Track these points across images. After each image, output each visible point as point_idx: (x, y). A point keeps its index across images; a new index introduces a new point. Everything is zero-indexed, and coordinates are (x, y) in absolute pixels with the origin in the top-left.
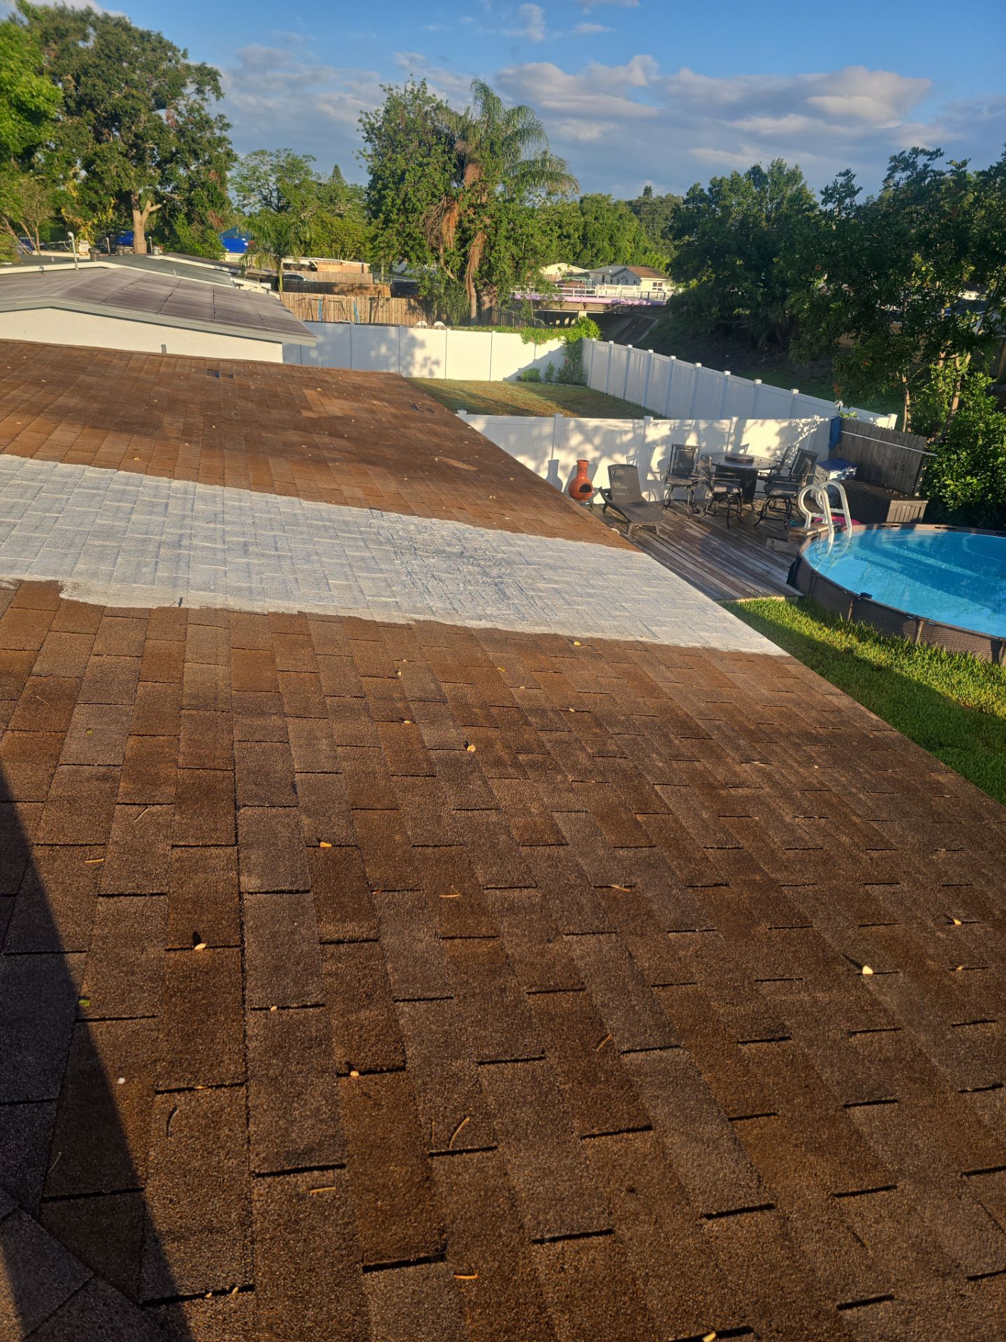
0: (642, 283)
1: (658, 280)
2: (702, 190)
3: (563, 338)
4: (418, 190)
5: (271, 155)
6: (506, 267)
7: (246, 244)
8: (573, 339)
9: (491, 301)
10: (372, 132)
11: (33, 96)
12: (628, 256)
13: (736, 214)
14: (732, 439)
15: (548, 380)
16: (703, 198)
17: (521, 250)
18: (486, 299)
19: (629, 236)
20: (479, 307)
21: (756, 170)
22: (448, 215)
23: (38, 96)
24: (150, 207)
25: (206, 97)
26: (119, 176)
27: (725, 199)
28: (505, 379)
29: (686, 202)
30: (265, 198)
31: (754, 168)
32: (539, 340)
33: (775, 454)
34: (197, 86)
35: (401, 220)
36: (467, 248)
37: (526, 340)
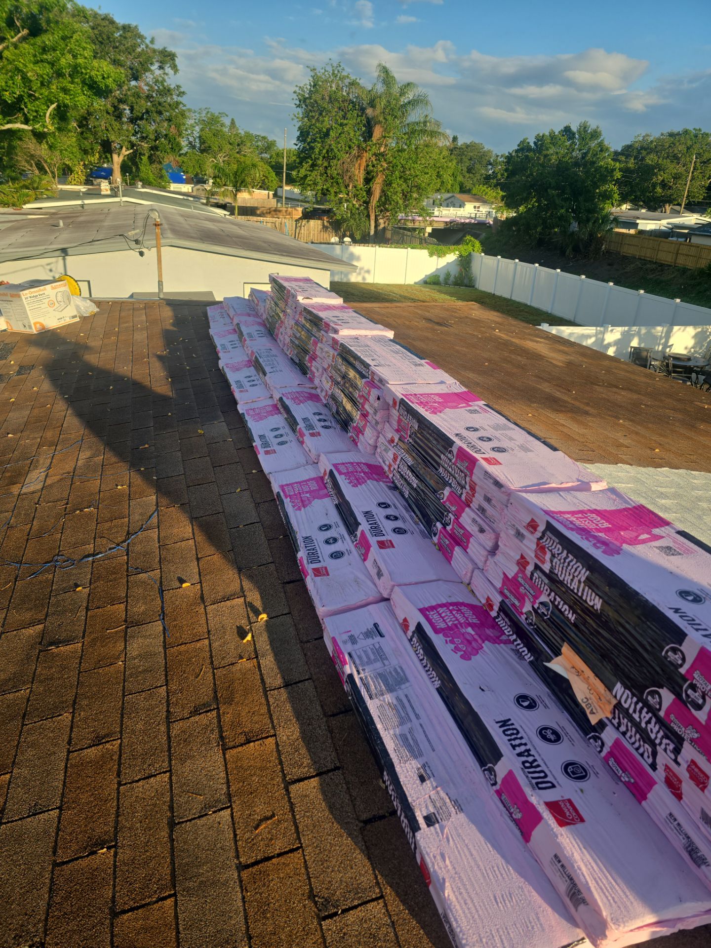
0: (466, 206)
1: (477, 204)
2: (529, 143)
3: (457, 253)
4: (339, 143)
5: (195, 112)
6: (398, 198)
7: (184, 177)
8: (465, 254)
9: (385, 223)
10: (303, 101)
11: (104, 78)
12: (449, 186)
13: (554, 159)
14: (663, 341)
15: (446, 283)
16: (529, 149)
17: (408, 186)
18: (381, 221)
19: (450, 172)
20: (376, 226)
21: (567, 130)
22: (359, 161)
23: (108, 77)
24: (125, 152)
25: (166, 72)
26: (107, 130)
27: (547, 149)
28: (416, 283)
29: (517, 151)
30: (190, 143)
31: (566, 128)
32: (441, 254)
33: (690, 351)
34: (159, 64)
35: (325, 165)
36: (371, 185)
37: (431, 255)
